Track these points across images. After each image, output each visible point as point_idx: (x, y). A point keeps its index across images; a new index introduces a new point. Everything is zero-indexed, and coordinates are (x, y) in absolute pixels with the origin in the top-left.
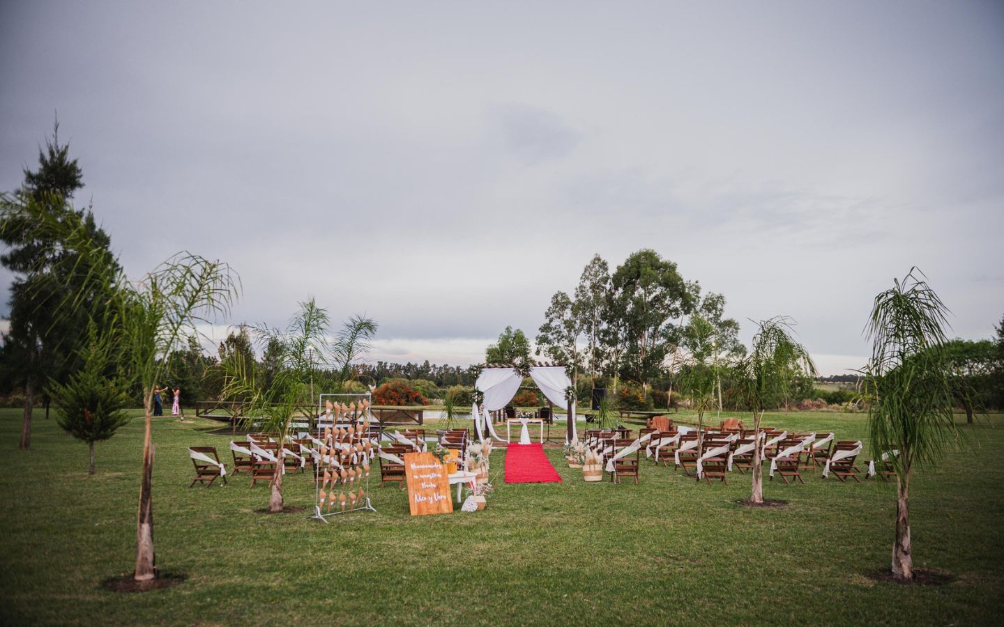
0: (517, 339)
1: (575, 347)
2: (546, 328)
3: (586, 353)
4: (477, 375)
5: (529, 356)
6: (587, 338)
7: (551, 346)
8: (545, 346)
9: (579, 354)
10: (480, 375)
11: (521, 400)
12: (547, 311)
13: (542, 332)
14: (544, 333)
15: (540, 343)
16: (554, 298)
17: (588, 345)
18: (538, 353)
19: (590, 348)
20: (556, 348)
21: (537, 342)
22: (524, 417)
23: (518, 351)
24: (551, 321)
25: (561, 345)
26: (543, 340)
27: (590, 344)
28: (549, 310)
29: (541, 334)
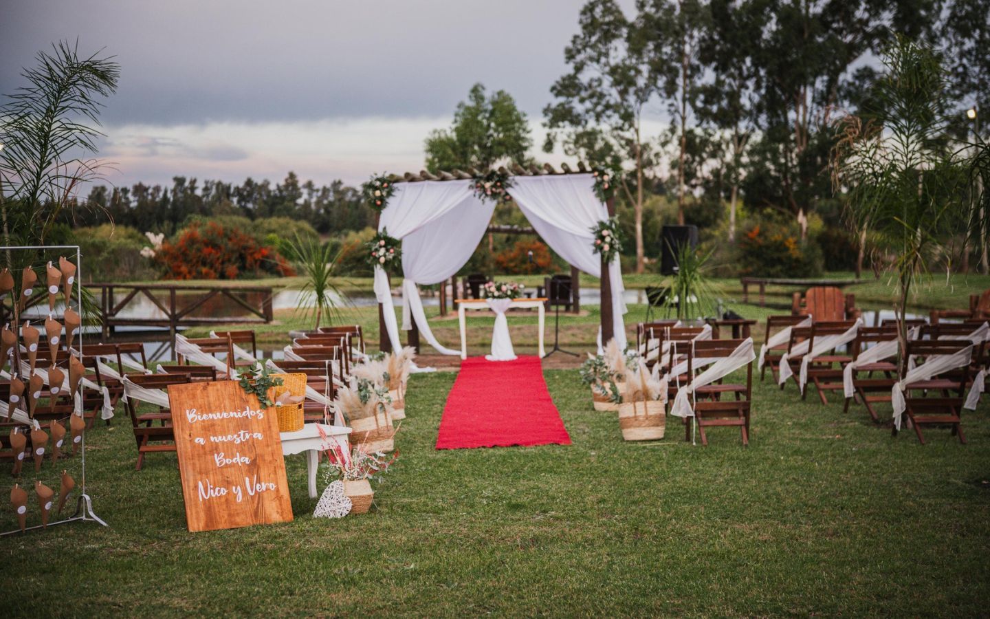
0: (498, 114)
1: (637, 131)
2: (568, 87)
3: (664, 144)
4: (382, 199)
5: (527, 155)
6: (665, 107)
7: (580, 129)
8: (566, 131)
9: (646, 147)
10: (390, 200)
11: (512, 260)
12: (570, 45)
13: (557, 95)
14: (562, 99)
15: (554, 123)
16: (584, 13)
17: (667, 126)
18: (549, 146)
19: (673, 131)
20: (592, 136)
21: (546, 120)
22: (499, 297)
23: (500, 143)
24: (579, 68)
25: (605, 126)
26: (559, 116)
27: (673, 122)
28: (574, 42)
29: (556, 101)
